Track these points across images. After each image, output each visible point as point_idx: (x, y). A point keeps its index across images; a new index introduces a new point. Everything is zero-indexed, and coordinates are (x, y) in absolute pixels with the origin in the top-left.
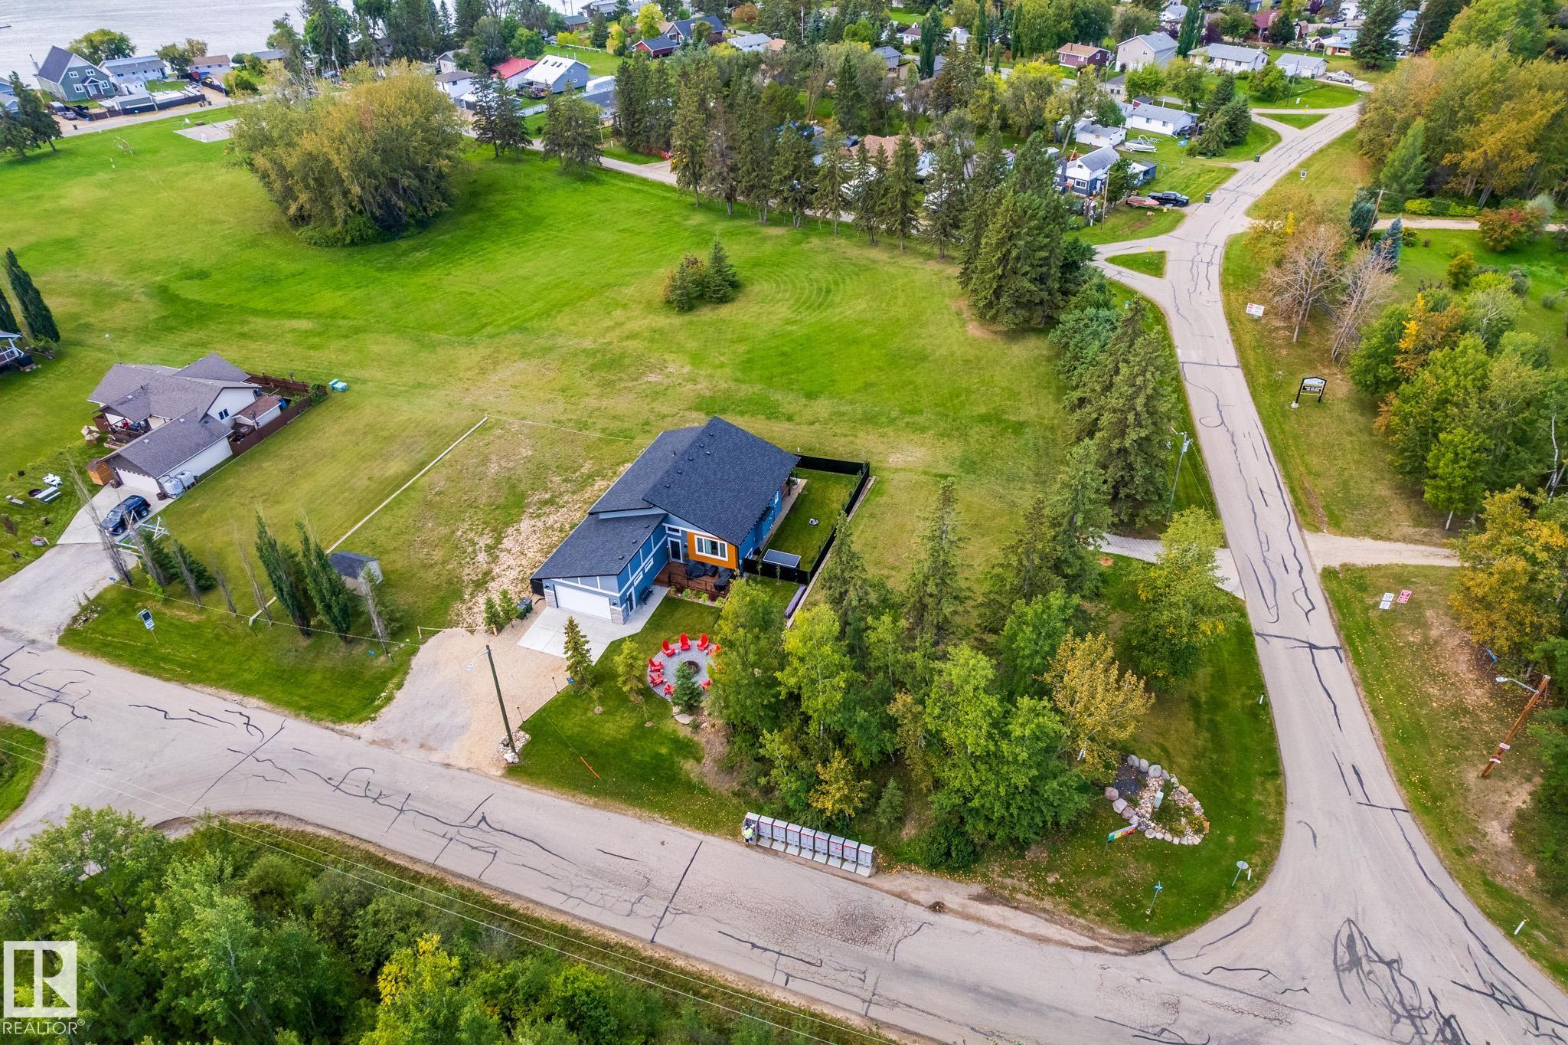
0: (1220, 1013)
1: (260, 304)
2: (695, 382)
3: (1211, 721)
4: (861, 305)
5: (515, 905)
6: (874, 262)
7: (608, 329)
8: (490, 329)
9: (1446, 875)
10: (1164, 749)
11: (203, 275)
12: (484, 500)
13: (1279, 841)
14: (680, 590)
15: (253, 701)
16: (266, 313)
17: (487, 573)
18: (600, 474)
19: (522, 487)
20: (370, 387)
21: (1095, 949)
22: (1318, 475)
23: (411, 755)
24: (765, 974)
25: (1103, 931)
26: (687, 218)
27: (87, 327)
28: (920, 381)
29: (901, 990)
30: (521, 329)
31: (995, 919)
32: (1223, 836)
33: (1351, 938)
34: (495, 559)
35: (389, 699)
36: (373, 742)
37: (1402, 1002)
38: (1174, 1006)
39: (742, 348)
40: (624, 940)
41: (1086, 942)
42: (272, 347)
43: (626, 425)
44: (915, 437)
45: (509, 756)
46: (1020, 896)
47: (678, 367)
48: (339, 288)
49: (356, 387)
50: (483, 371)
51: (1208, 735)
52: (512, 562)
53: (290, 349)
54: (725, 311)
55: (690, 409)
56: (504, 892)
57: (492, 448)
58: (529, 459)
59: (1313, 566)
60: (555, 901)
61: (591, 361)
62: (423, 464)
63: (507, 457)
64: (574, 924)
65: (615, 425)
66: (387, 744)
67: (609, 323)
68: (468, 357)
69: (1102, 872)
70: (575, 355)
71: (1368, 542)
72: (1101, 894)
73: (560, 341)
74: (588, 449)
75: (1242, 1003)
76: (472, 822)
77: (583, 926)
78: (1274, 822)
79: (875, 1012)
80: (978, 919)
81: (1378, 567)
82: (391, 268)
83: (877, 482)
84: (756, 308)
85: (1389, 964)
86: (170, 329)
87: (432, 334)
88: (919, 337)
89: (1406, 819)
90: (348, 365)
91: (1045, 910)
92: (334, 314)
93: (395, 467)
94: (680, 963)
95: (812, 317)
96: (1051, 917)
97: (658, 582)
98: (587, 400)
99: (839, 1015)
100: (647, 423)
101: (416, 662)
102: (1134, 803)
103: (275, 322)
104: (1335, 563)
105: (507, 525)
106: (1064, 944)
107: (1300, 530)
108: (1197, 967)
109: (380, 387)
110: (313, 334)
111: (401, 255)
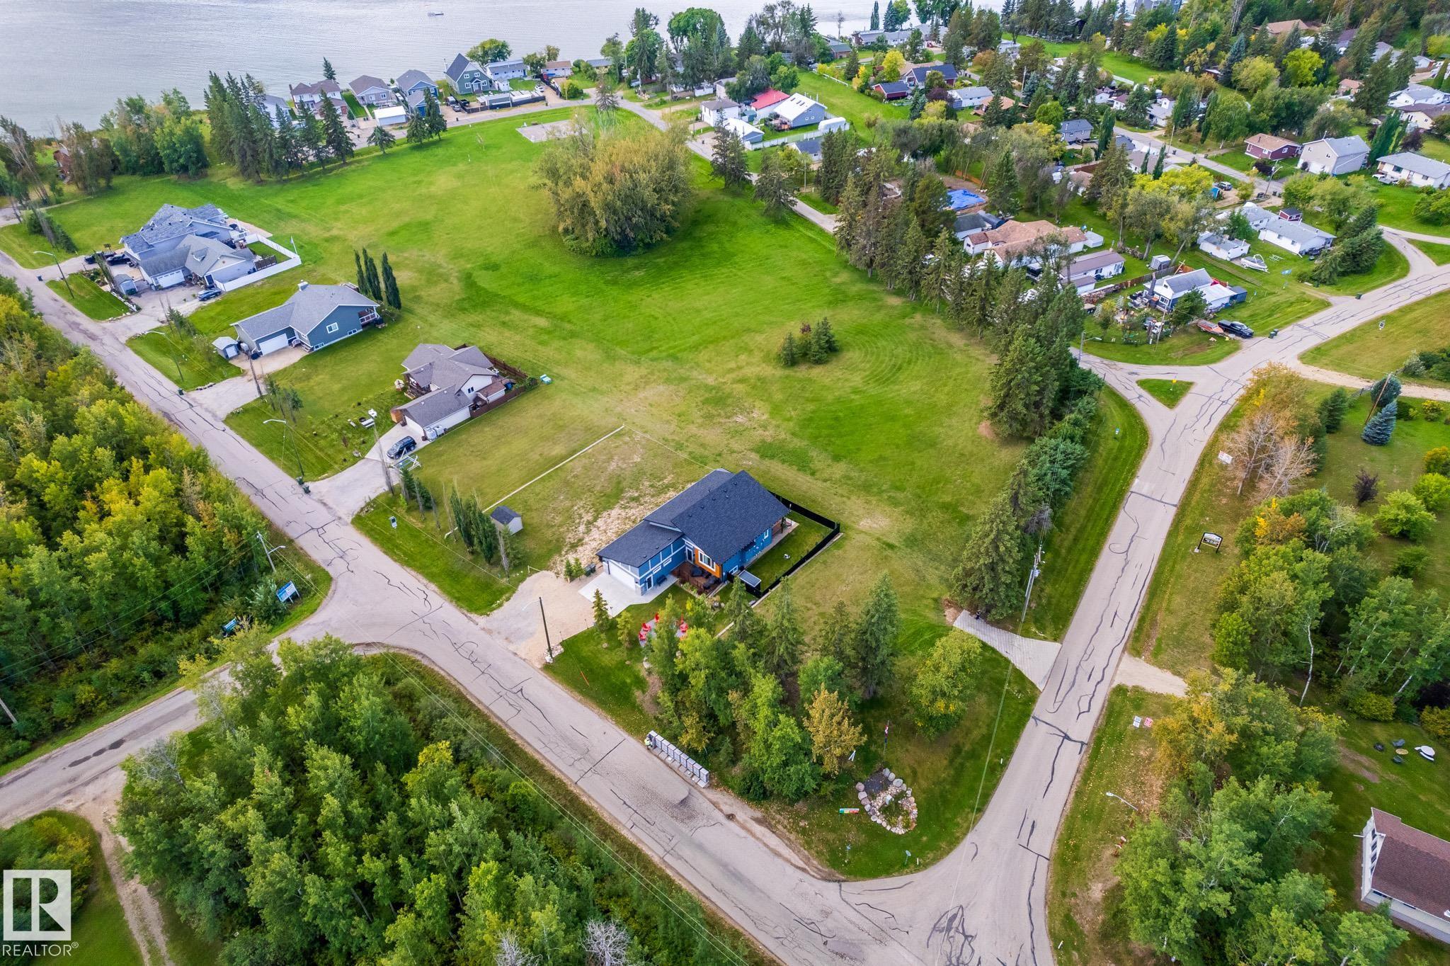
0: (851, 927)
1: (521, 299)
2: (765, 427)
3: (962, 765)
4: (916, 386)
5: (518, 742)
6: (950, 346)
7: (731, 370)
8: (654, 354)
9: (1042, 903)
10: (915, 772)
11: (495, 267)
12: (598, 488)
13: (951, 850)
14: (683, 582)
15: (433, 586)
16: (524, 308)
17: (580, 540)
18: (673, 486)
19: (624, 484)
20: (565, 384)
21: (803, 870)
22: (1171, 612)
23: (499, 642)
24: (622, 818)
25: (815, 862)
26: (836, 275)
27: (417, 299)
28: (919, 463)
29: (687, 852)
30: (674, 358)
31: (758, 834)
32: (921, 835)
33: (955, 916)
34: (588, 531)
35: (500, 605)
36: (483, 629)
37: (958, 959)
38: (826, 914)
39: (811, 407)
40: (563, 778)
41: (801, 864)
42: (517, 338)
43: (706, 453)
44: (887, 509)
45: (548, 659)
46: (780, 827)
47: (761, 413)
48: (575, 294)
49: (556, 382)
50: (636, 388)
51: (952, 772)
52: (597, 536)
53: (528, 342)
54: (817, 372)
55: (752, 450)
56: (516, 733)
57: (618, 450)
58: (636, 464)
59: (1112, 680)
60: (538, 745)
61: (707, 395)
62: (575, 452)
63: (624, 459)
64: (543, 761)
65: (699, 451)
66: (489, 632)
67: (733, 365)
68: (632, 373)
69: (833, 830)
70: (698, 388)
71: (1167, 675)
72: (826, 842)
73: (695, 373)
74: (676, 465)
75: (866, 925)
76: (515, 690)
77: (546, 764)
78: (958, 838)
79: (668, 858)
80: (749, 831)
81: (1159, 696)
82: (614, 282)
83: (842, 538)
84: (839, 374)
85: (966, 937)
86: (463, 310)
87: (618, 349)
88: (941, 425)
89: (1043, 864)
90: (558, 363)
91: (789, 839)
92: (564, 318)
93: (558, 450)
94: (584, 799)
95: (873, 390)
96: (790, 844)
97: (673, 573)
98: (691, 426)
99: (649, 853)
100: (720, 455)
101: (522, 587)
102: (872, 796)
103: (526, 317)
104: (1130, 684)
105: (605, 509)
106: (788, 861)
107: (1123, 652)
108: (854, 900)
109: (570, 385)
110: (545, 331)
111: (626, 272)
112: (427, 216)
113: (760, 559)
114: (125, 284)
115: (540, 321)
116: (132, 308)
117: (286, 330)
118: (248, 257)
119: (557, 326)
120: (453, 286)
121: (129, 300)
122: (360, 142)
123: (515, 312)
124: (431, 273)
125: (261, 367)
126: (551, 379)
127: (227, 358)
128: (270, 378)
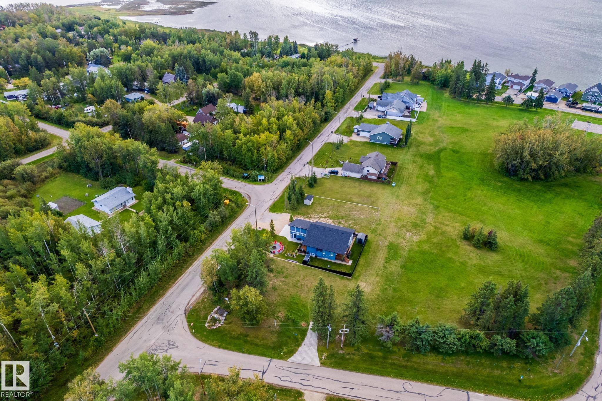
0: (169, 319)
1: (443, 164)
2: (408, 242)
7: (442, 223)
8: (436, 202)
10: (230, 323)
11: (457, 152)
12: (340, 213)
13: (201, 341)
15: (276, 200)
16: (437, 167)
19: (347, 218)
21: (188, 304)
23: (259, 218)
25: (191, 306)
30: (437, 207)
32: (206, 331)
33: (174, 345)
35: (274, 213)
36: (263, 213)
37: (158, 349)
39: (436, 251)
41: (190, 303)
43: (379, 231)
44: (377, 289)
45: (256, 229)
46: (204, 295)
47: (418, 238)
48: (462, 174)
50: (408, 205)
51: (236, 336)
53: (415, 174)
55: (390, 242)
57: (364, 211)
58: (359, 217)
59: (305, 390)
61: (418, 222)
62: (358, 203)
63: (360, 214)
67: (448, 223)
68: (417, 201)
70: (421, 218)
72: (199, 307)
73: (431, 215)
74: (366, 226)
75: (169, 323)
76: (241, 226)
78: (207, 342)
82: (483, 180)
84: (473, 255)
85: (167, 351)
86: (421, 156)
87: (431, 193)
89: (199, 370)
90: (407, 184)
91: (199, 298)
92: (441, 176)
93: (356, 199)
95: (470, 269)
98: (394, 223)
100: (381, 235)
101: (283, 214)
102: (216, 312)
103: (431, 169)
104: (306, 398)
105: (330, 218)
106: (191, 299)
108: (179, 319)
109: (396, 191)
110: (426, 176)
111: (495, 180)
112: (473, 129)
113: (324, 260)
114: (371, 105)
115: (432, 172)
116: (363, 111)
117: (370, 132)
118: (402, 112)
119: (433, 177)
120: (433, 149)
121: (367, 109)
122: (498, 99)
123: (432, 166)
124: (436, 143)
125: (354, 137)
126: (396, 186)
127: (354, 131)
128: (351, 141)
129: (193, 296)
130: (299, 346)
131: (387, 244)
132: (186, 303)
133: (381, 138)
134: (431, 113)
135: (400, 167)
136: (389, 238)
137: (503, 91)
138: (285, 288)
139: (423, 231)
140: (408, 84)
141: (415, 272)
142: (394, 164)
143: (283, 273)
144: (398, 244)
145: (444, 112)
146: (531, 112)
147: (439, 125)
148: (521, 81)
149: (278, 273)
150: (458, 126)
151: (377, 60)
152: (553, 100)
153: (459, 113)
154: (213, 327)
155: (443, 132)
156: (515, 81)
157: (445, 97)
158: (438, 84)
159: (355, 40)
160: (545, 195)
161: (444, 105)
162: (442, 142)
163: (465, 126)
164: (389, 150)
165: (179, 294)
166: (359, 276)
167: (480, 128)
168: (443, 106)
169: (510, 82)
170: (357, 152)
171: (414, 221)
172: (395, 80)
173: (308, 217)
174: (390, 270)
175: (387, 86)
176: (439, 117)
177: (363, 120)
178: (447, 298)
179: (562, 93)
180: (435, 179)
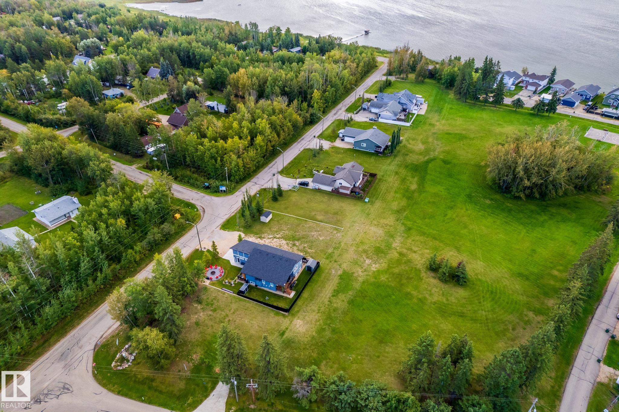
1: (429, 177)
2: (365, 271)
6: (513, 339)
7: (410, 249)
8: (409, 223)
10: (138, 364)
11: (447, 163)
12: (298, 234)
13: (101, 385)
15: (233, 214)
16: (422, 180)
19: (303, 239)
23: (207, 236)
28: (362, 337)
30: (409, 229)
32: (110, 373)
33: (69, 390)
34: (270, 238)
35: (226, 230)
39: (393, 284)
41: (104, 336)
42: (396, 185)
44: (314, 329)
45: (201, 249)
47: (377, 267)
48: (447, 189)
49: (368, 204)
50: (377, 225)
53: (395, 188)
54: (432, 281)
55: (344, 271)
57: (325, 232)
58: (318, 239)
61: (382, 247)
62: (320, 221)
63: (320, 235)
65: (336, 255)
66: (212, 232)
67: (416, 249)
68: (388, 221)
70: (387, 243)
73: (399, 239)
75: (73, 360)
76: (185, 246)
82: (471, 197)
84: (436, 290)
85: (59, 396)
86: (406, 167)
87: (407, 212)
92: (423, 192)
93: (320, 217)
95: (429, 307)
98: (354, 248)
100: (336, 262)
102: (127, 350)
103: (415, 183)
105: (285, 239)
108: (85, 355)
109: (368, 208)
110: (407, 190)
111: (485, 197)
112: (472, 136)
113: (264, 290)
114: (364, 106)
115: (414, 187)
116: (355, 112)
117: (354, 137)
118: (396, 115)
119: (414, 192)
120: (422, 159)
121: (360, 110)
122: (507, 101)
123: (416, 179)
124: (427, 151)
125: (338, 143)
126: (369, 202)
127: (338, 136)
128: (333, 147)
129: (109, 328)
130: (206, 397)
131: (340, 272)
132: (100, 336)
133: (365, 145)
134: (430, 116)
135: (380, 179)
136: (344, 266)
137: (516, 92)
138: (210, 323)
139: (385, 258)
140: (412, 83)
141: (364, 310)
142: (373, 175)
143: (212, 304)
144: (353, 273)
145: (444, 115)
146: (542, 117)
147: (435, 131)
148: (537, 81)
149: (207, 305)
150: (456, 132)
151: (385, 55)
152: (570, 104)
153: (460, 116)
154: (119, 368)
155: (437, 139)
156: (531, 81)
157: (450, 98)
158: (444, 83)
159: (366, 32)
160: (538, 216)
161: (447, 106)
162: (434, 151)
163: (464, 132)
164: (372, 159)
165: (96, 324)
166: (298, 311)
167: (481, 135)
168: (445, 108)
169: (525, 82)
170: (336, 160)
171: (378, 245)
172: (398, 78)
173: (260, 238)
174: (335, 305)
175: (388, 84)
176: (437, 121)
177: (352, 123)
178: (392, 343)
179: (582, 95)
180: (416, 195)
